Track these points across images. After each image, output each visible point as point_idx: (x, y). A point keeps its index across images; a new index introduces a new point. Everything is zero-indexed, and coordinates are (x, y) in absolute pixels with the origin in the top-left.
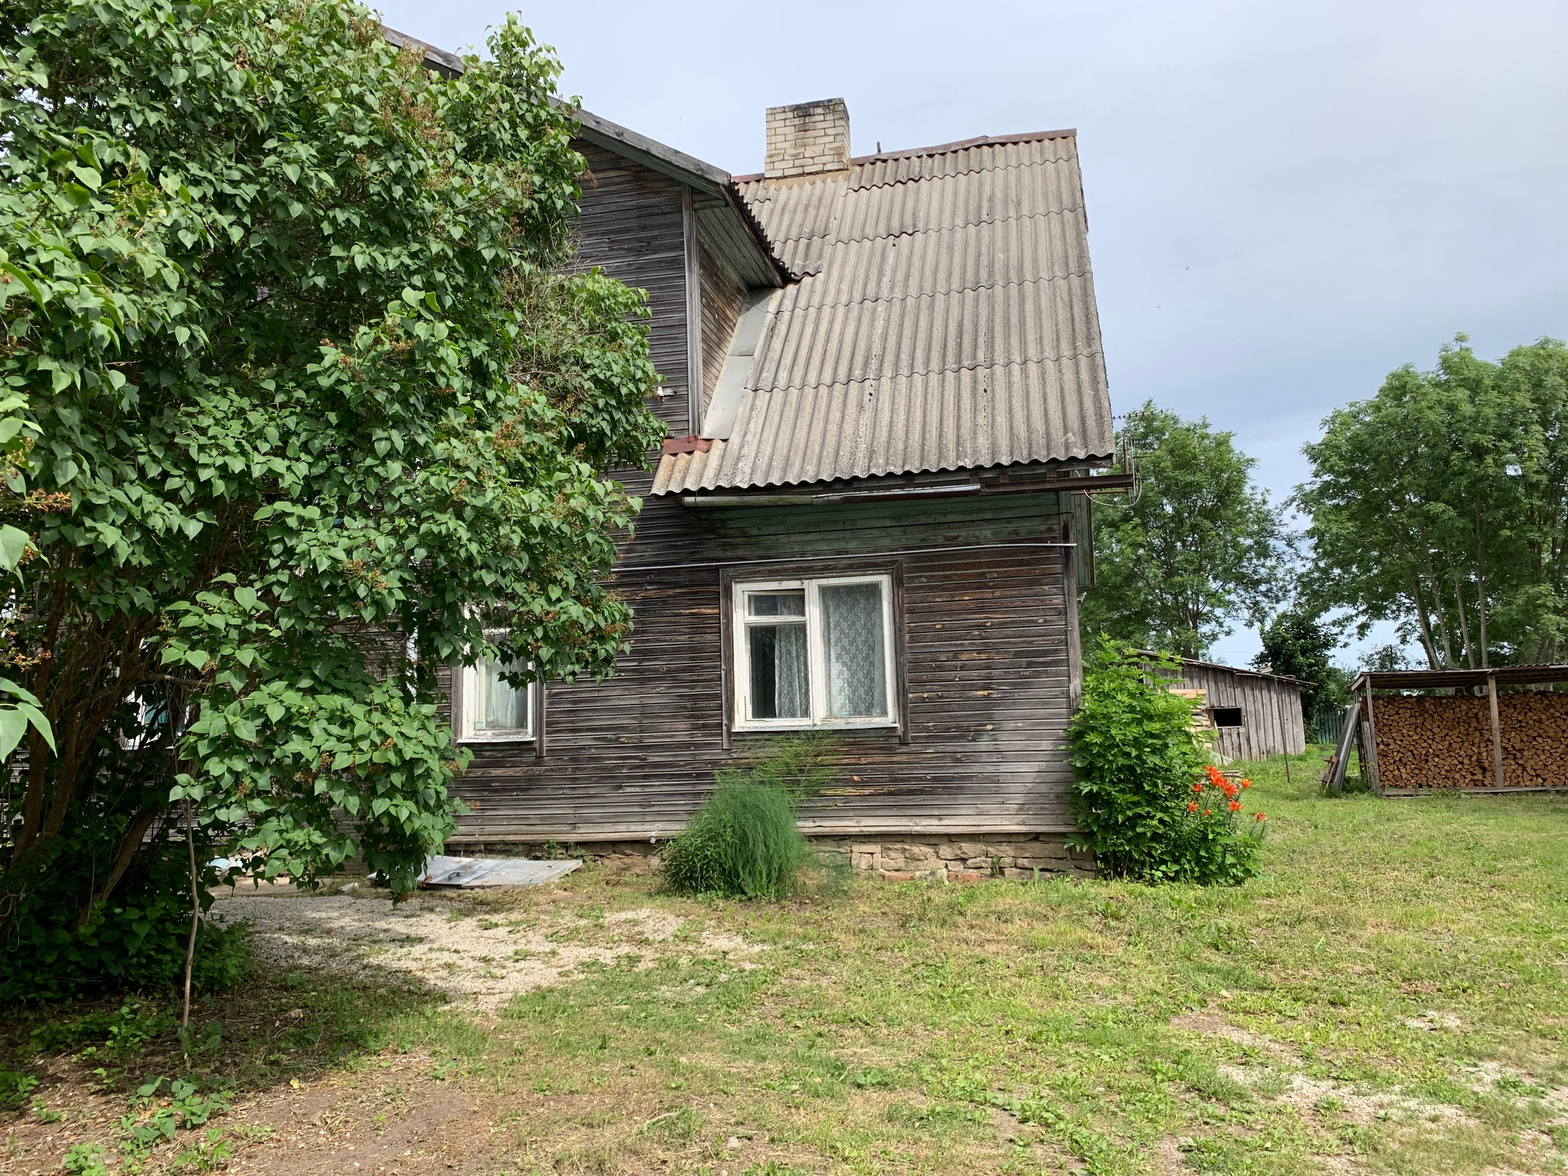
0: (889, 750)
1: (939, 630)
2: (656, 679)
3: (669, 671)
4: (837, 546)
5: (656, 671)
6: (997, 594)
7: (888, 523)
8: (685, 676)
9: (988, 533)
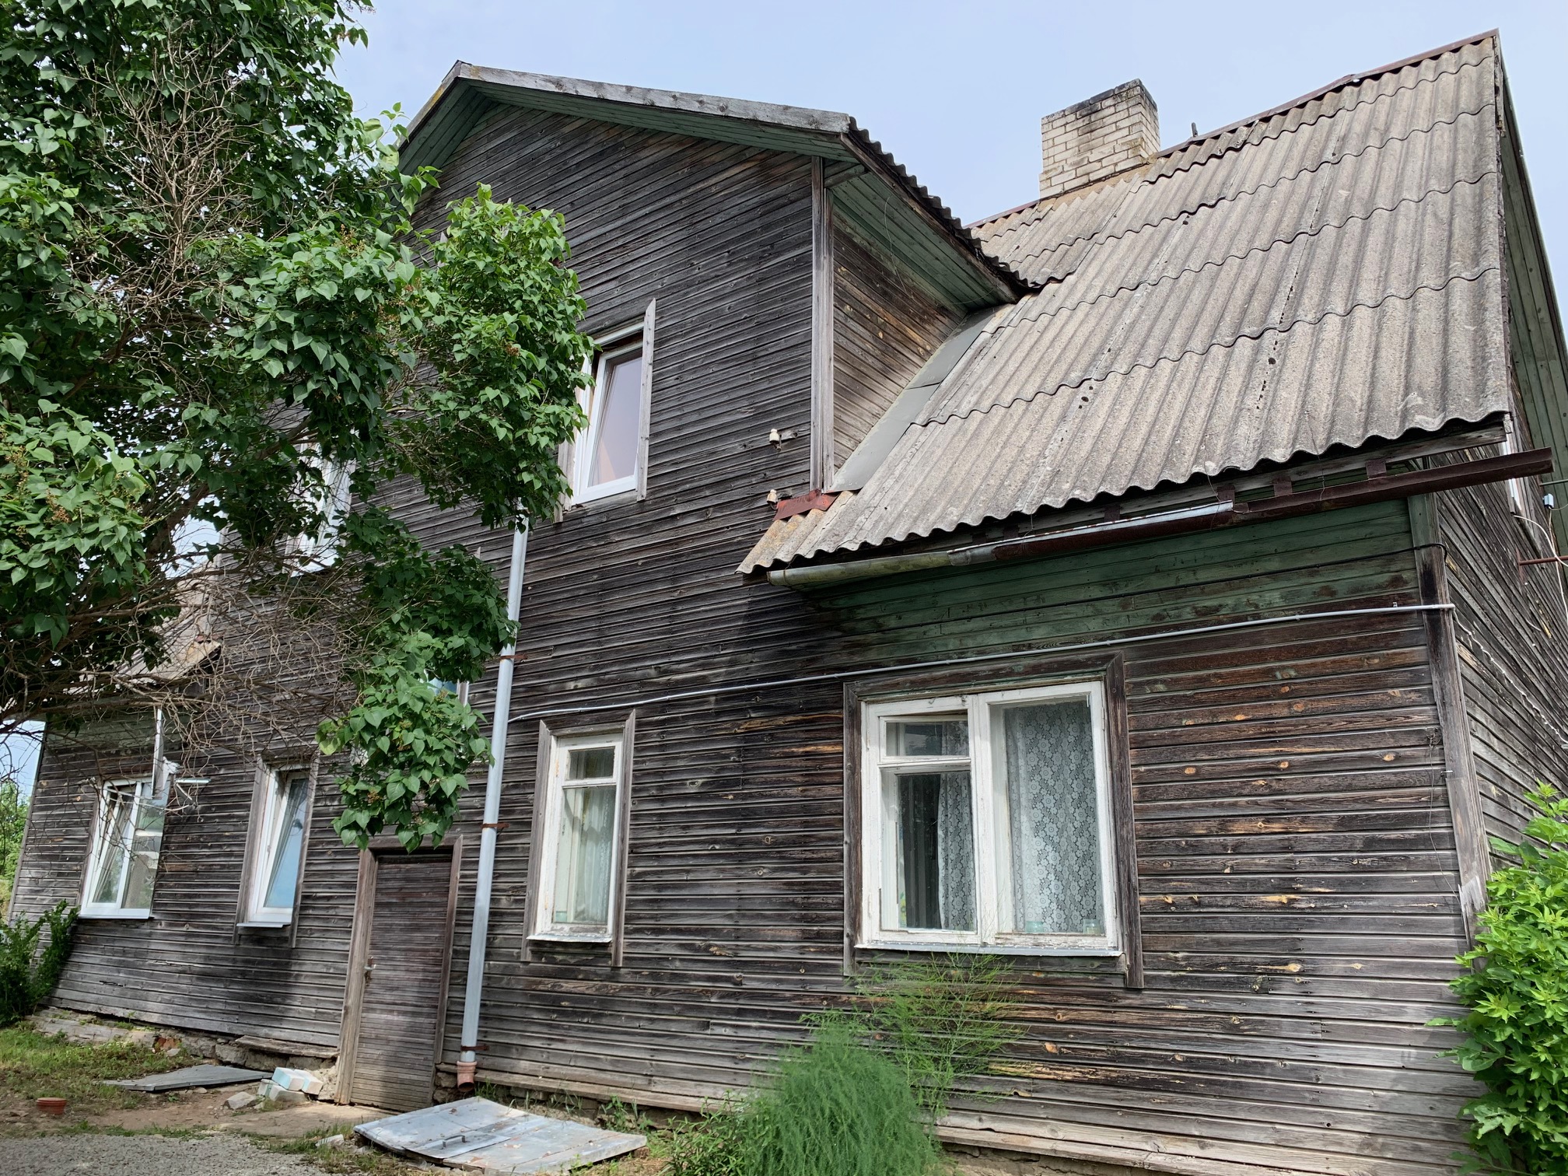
0: (1105, 1000)
1: (1190, 778)
2: (757, 856)
3: (776, 844)
4: (1012, 637)
5: (758, 843)
6: (1299, 708)
7: (1096, 592)
8: (796, 852)
9: (1275, 598)
